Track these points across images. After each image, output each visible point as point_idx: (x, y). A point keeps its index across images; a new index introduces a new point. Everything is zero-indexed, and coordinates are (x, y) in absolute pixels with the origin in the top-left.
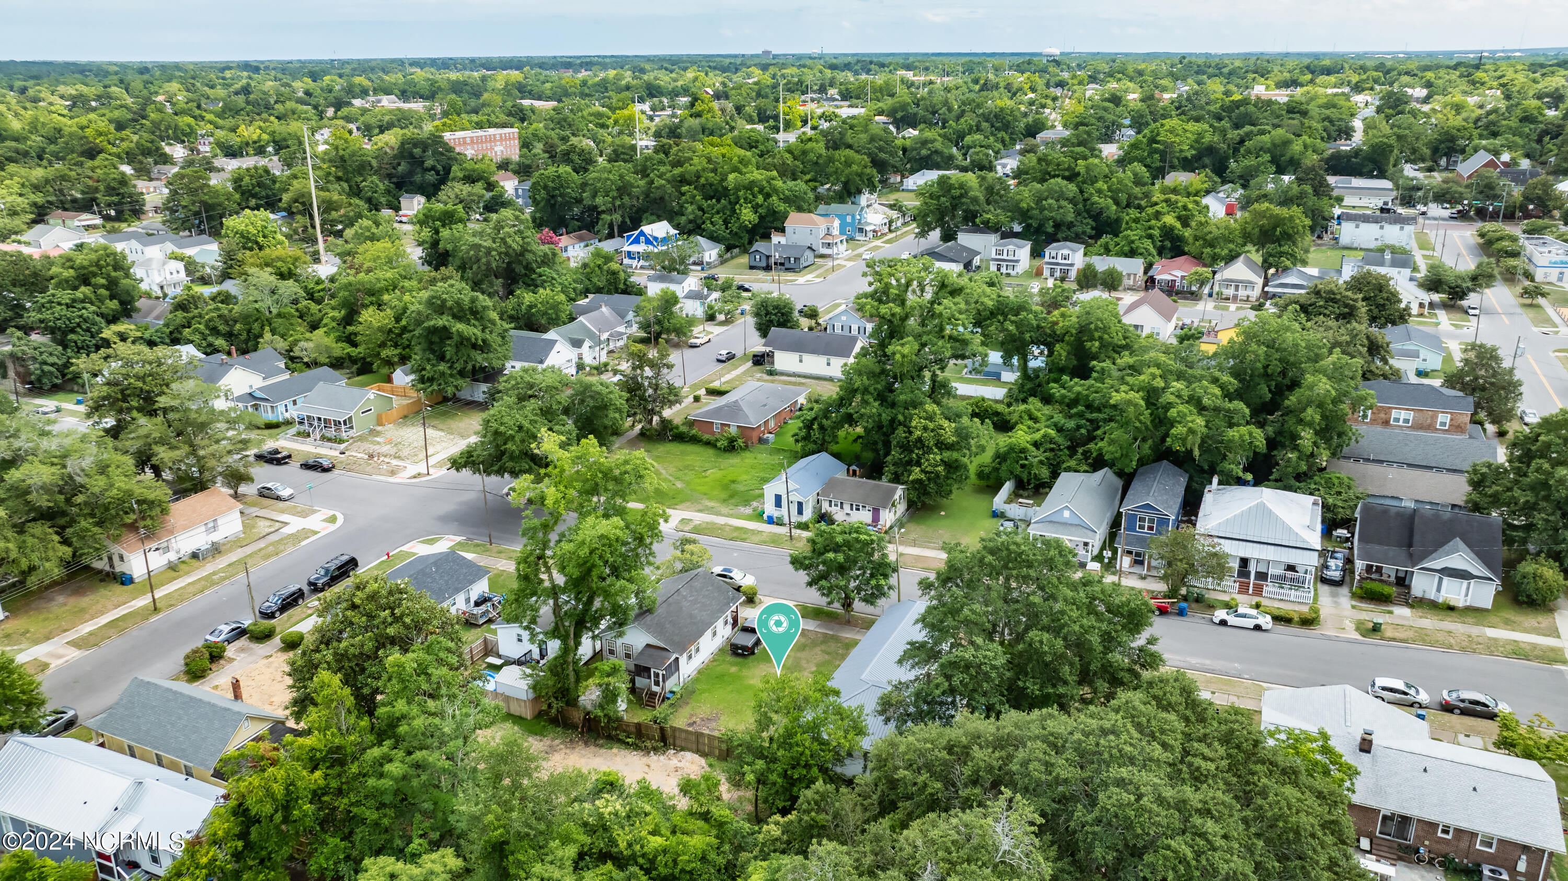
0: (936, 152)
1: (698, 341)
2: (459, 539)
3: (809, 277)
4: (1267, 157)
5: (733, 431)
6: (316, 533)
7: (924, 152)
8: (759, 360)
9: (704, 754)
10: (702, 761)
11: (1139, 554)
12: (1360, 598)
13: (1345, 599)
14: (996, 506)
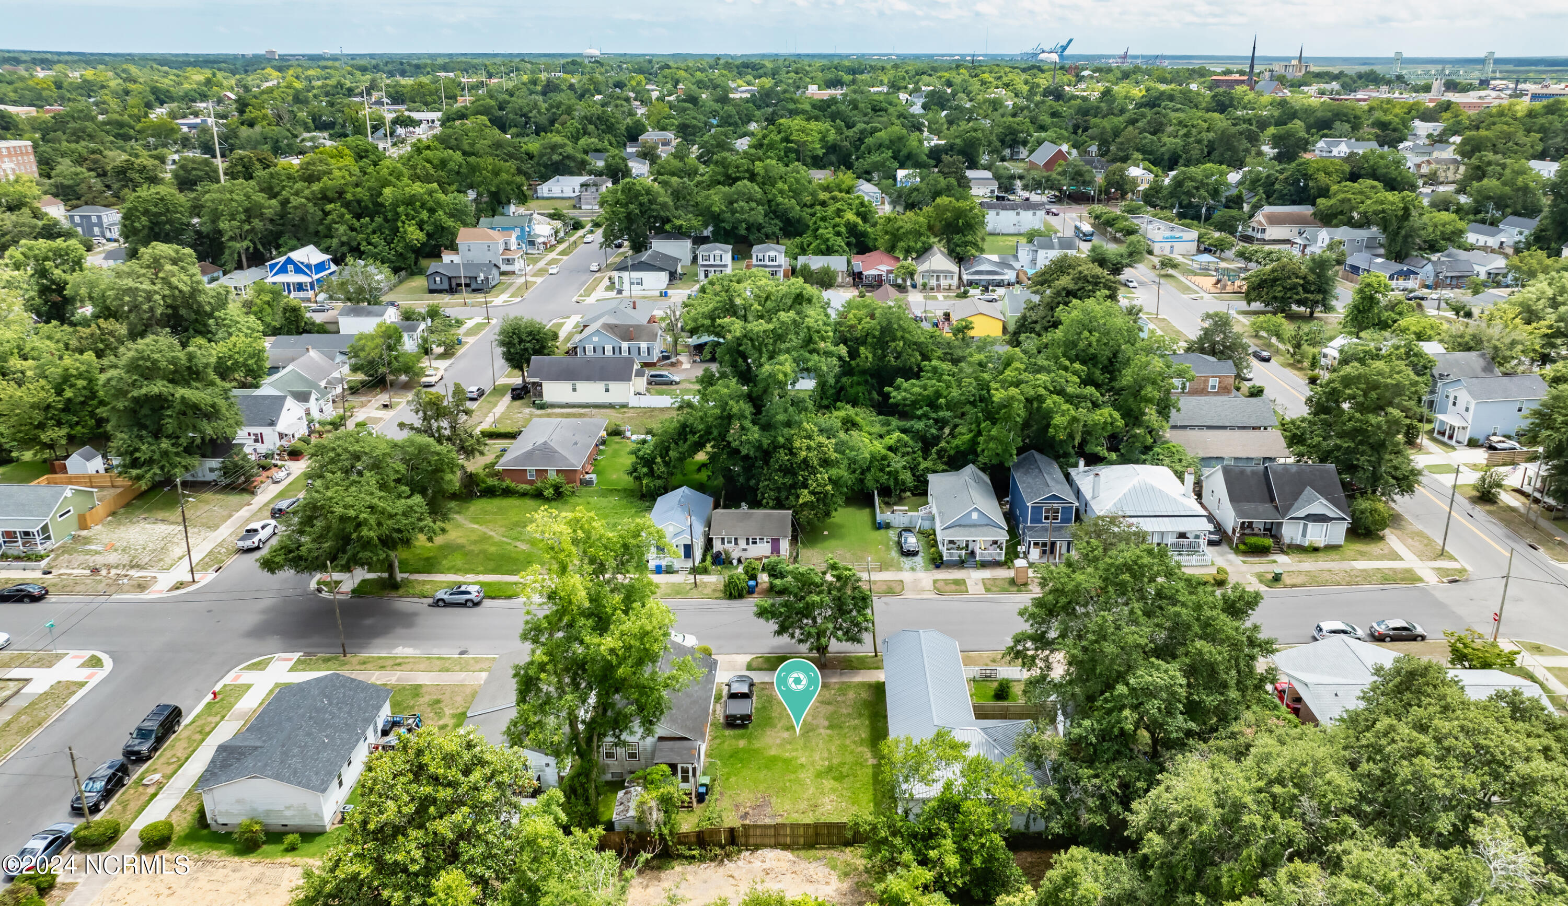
0: (568, 157)
1: (433, 380)
2: (296, 656)
3: (504, 297)
4: (890, 153)
5: (552, 476)
6: (82, 685)
7: (556, 157)
8: (519, 393)
9: (786, 847)
10: (788, 855)
11: (1053, 544)
12: (1244, 553)
13: (1232, 556)
14: (879, 518)
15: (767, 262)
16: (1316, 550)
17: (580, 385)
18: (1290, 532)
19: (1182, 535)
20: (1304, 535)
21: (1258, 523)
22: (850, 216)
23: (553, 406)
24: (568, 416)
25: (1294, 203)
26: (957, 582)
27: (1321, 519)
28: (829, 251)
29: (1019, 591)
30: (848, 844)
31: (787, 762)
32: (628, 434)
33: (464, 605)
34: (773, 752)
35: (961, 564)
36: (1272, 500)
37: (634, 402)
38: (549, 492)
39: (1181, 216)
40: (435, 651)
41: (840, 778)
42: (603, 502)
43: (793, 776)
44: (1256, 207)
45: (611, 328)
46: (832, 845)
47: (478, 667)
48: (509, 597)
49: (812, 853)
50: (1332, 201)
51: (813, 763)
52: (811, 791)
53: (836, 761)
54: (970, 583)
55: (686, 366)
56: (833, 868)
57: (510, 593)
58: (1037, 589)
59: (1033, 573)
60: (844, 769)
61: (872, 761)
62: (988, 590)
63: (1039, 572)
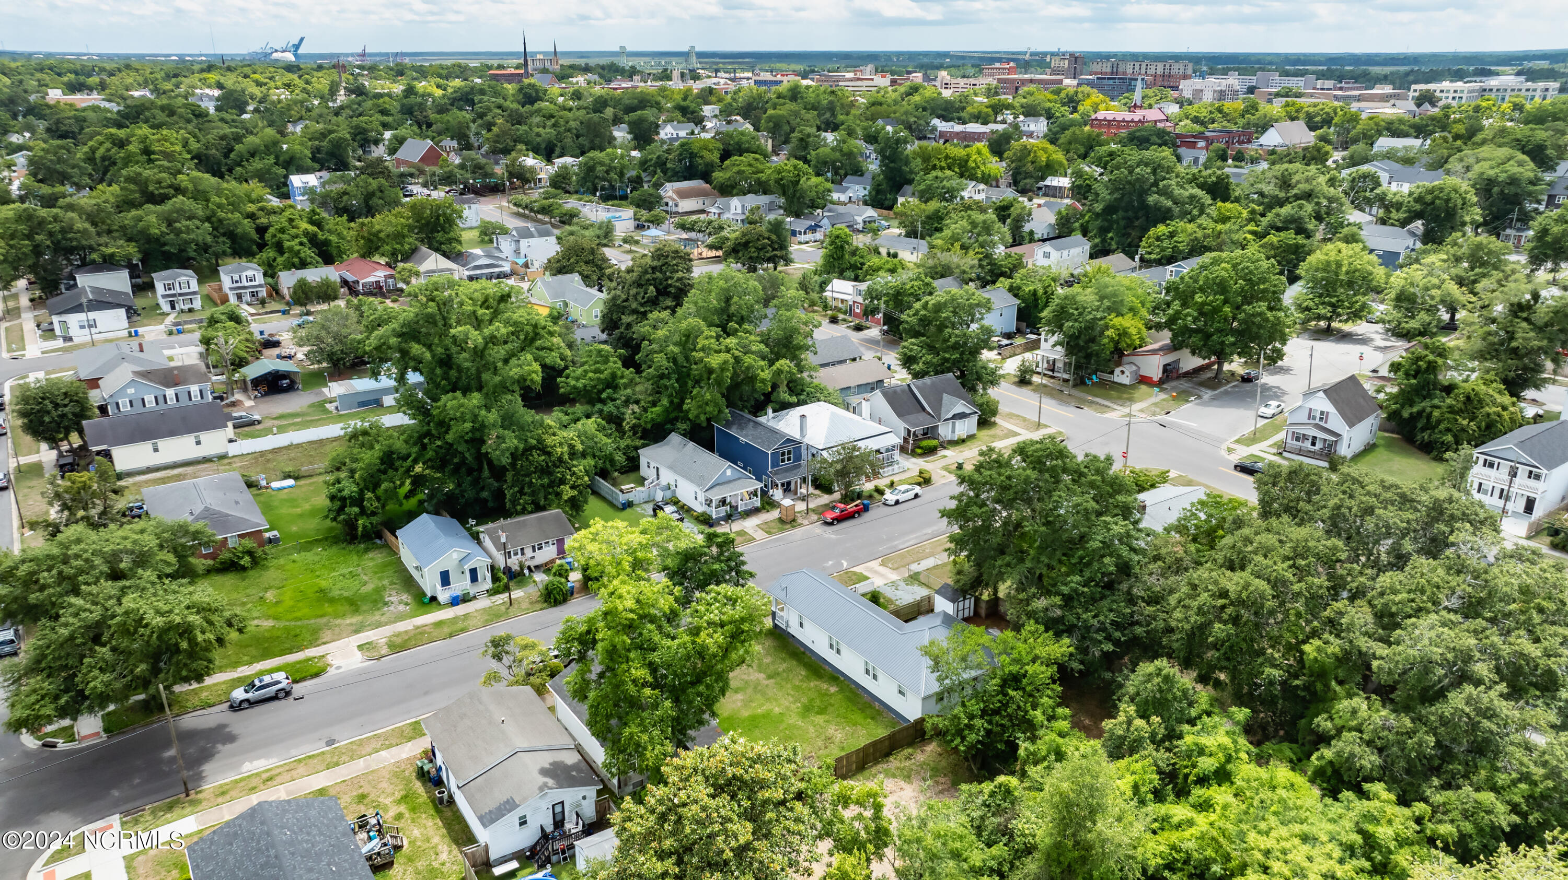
2: (119, 818)
5: (234, 544)
11: (789, 483)
12: (921, 455)
13: (914, 460)
14: (622, 498)
15: (245, 283)
16: (963, 441)
17: (162, 443)
18: (945, 431)
19: (878, 452)
20: (953, 431)
21: (919, 430)
23: (130, 474)
25: (686, 179)
26: (742, 534)
27: (962, 416)
29: (793, 527)
30: (888, 754)
31: (765, 716)
32: (264, 483)
33: (275, 698)
34: (745, 713)
35: (729, 518)
36: (924, 409)
37: (233, 450)
38: (245, 560)
39: (605, 199)
40: (294, 752)
41: (822, 711)
42: (309, 556)
43: (784, 726)
44: (658, 186)
45: (146, 375)
46: (876, 762)
47: (368, 749)
48: (317, 675)
49: (867, 773)
50: (728, 175)
51: (788, 708)
52: (811, 729)
53: (804, 700)
54: (750, 532)
55: (249, 403)
56: (894, 776)
57: (315, 670)
58: (806, 522)
59: (797, 509)
60: (818, 702)
61: (833, 689)
62: (769, 533)
63: (801, 506)
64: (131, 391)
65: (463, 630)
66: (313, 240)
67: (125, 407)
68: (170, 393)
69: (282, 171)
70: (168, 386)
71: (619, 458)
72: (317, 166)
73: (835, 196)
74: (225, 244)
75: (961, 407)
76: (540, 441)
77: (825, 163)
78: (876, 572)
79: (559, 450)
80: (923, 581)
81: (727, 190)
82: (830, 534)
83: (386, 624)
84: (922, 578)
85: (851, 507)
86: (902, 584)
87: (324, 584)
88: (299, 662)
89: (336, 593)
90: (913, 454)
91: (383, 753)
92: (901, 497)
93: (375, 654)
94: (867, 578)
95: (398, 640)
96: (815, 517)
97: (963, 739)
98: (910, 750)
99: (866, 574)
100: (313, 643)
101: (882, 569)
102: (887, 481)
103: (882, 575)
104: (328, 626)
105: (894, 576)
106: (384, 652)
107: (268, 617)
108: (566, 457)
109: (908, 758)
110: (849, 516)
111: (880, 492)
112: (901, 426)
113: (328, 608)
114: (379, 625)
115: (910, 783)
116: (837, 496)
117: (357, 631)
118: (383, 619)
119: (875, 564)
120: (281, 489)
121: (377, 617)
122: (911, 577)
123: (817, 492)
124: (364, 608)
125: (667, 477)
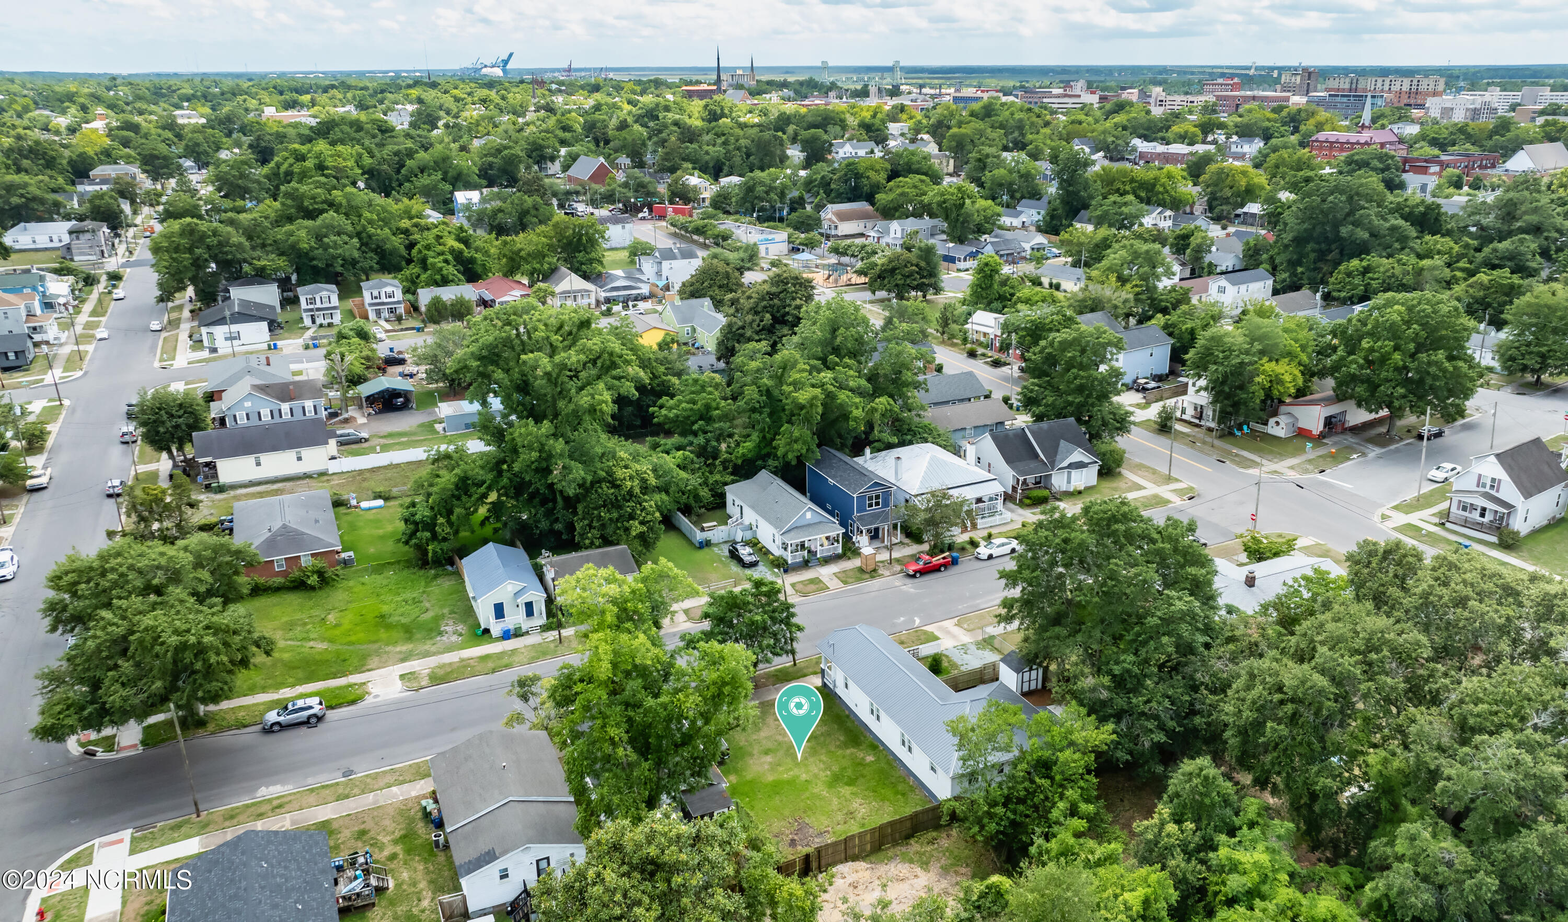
2: (126, 834)
3: (56, 373)
5: (307, 563)
9: (855, 858)
10: (860, 865)
11: (877, 530)
12: (1028, 506)
13: (1020, 511)
14: (699, 536)
15: (384, 299)
16: (1080, 492)
17: (265, 458)
18: (1059, 481)
19: (979, 500)
20: (1069, 482)
21: (1031, 478)
22: (452, 242)
23: (233, 487)
24: (261, 495)
25: (850, 200)
26: (813, 581)
27: (1080, 465)
28: (444, 282)
29: (873, 577)
30: (909, 837)
31: (791, 782)
32: (354, 502)
33: (306, 723)
34: (770, 778)
35: (805, 564)
36: (1037, 456)
37: (333, 467)
38: (313, 580)
39: (761, 220)
40: (310, 780)
41: (851, 782)
42: (378, 579)
43: (807, 794)
44: (819, 207)
45: (264, 389)
46: (895, 843)
47: (381, 783)
48: (353, 702)
49: (881, 855)
50: (891, 196)
51: (816, 776)
52: (835, 801)
53: (836, 768)
54: (825, 580)
55: (361, 420)
56: (911, 861)
57: (352, 698)
58: (887, 573)
59: (879, 558)
60: (849, 772)
61: (870, 758)
62: (845, 582)
63: (884, 556)
64: (248, 404)
65: (507, 666)
66: (458, 257)
67: (242, 421)
68: (285, 407)
69: (448, 187)
70: (283, 401)
71: (705, 493)
72: (484, 182)
73: (1006, 221)
74: (372, 260)
75: (1078, 455)
76: (610, 473)
77: (1001, 185)
78: (948, 633)
79: (629, 484)
80: (997, 645)
81: (889, 213)
82: (910, 587)
83: (434, 654)
84: (996, 643)
85: (938, 559)
86: (973, 647)
87: (385, 609)
88: (340, 688)
89: (394, 619)
90: (1022, 504)
91: (394, 789)
92: (996, 552)
93: (415, 685)
94: (937, 638)
95: (441, 672)
96: (898, 568)
97: (982, 827)
98: (934, 834)
99: (937, 633)
100: (359, 670)
101: (957, 631)
102: (985, 533)
103: (954, 637)
104: (378, 653)
105: (966, 638)
106: (424, 683)
107: (323, 639)
108: (637, 490)
109: (931, 842)
110: (936, 569)
111: (974, 544)
112: (1008, 475)
113: (383, 634)
114: (426, 655)
115: (927, 870)
116: (926, 547)
117: (403, 660)
118: (433, 649)
119: (949, 624)
120: (370, 509)
121: (428, 646)
122: (984, 640)
123: (907, 541)
124: (418, 636)
125: (750, 516)
